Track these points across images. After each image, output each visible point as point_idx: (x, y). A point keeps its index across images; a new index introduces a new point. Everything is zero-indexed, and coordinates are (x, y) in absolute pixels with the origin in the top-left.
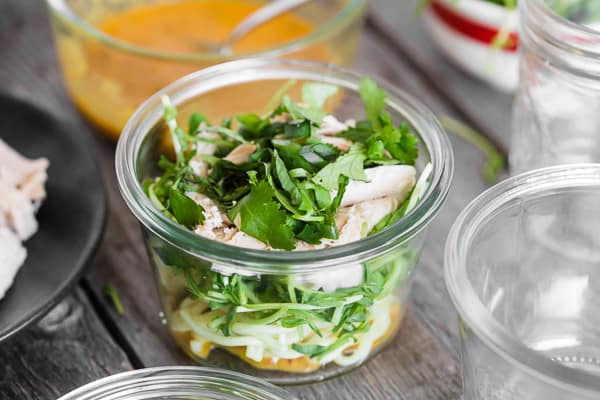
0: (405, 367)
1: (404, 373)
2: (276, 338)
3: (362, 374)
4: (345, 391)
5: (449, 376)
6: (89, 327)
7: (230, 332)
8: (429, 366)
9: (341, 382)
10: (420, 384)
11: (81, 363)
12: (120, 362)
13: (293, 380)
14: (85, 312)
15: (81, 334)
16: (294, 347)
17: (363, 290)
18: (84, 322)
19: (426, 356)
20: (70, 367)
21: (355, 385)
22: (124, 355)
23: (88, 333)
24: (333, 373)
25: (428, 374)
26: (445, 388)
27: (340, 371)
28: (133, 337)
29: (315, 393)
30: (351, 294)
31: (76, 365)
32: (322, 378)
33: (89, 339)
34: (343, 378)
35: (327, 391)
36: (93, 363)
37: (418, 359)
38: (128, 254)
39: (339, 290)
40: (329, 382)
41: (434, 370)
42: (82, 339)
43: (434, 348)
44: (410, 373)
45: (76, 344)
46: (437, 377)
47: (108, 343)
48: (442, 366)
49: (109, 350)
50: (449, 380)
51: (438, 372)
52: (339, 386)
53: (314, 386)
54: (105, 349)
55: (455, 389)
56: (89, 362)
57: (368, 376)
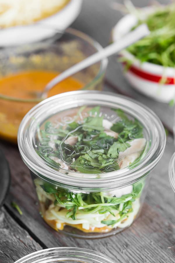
0: (147, 225)
1: (147, 227)
2: (94, 219)
3: (130, 230)
4: (124, 238)
5: (166, 227)
6: (9, 222)
7: (76, 218)
8: (157, 223)
9: (122, 235)
10: (155, 231)
11: (9, 238)
12: (26, 236)
13: (102, 236)
14: (6, 215)
15: (6, 225)
16: (102, 222)
17: (132, 195)
18: (6, 220)
19: (155, 219)
20: (5, 241)
21: (128, 235)
22: (27, 232)
23: (9, 225)
24: (118, 231)
25: (158, 227)
26: (166, 232)
27: (121, 230)
28: (28, 224)
29: (112, 241)
30: (127, 197)
31: (8, 239)
32: (114, 234)
33: (10, 227)
34: (122, 233)
35: (116, 239)
36: (14, 237)
37: (152, 221)
38: (17, 188)
39: (123, 196)
40: (117, 235)
41: (159, 225)
42: (7, 227)
43: (157, 215)
44: (150, 227)
45: (5, 230)
46: (161, 228)
47: (18, 228)
48: (163, 223)
49: (20, 231)
50: (167, 229)
51: (161, 226)
52: (121, 236)
53: (111, 237)
54: (18, 231)
55: (170, 232)
56: (12, 237)
57: (132, 231)
